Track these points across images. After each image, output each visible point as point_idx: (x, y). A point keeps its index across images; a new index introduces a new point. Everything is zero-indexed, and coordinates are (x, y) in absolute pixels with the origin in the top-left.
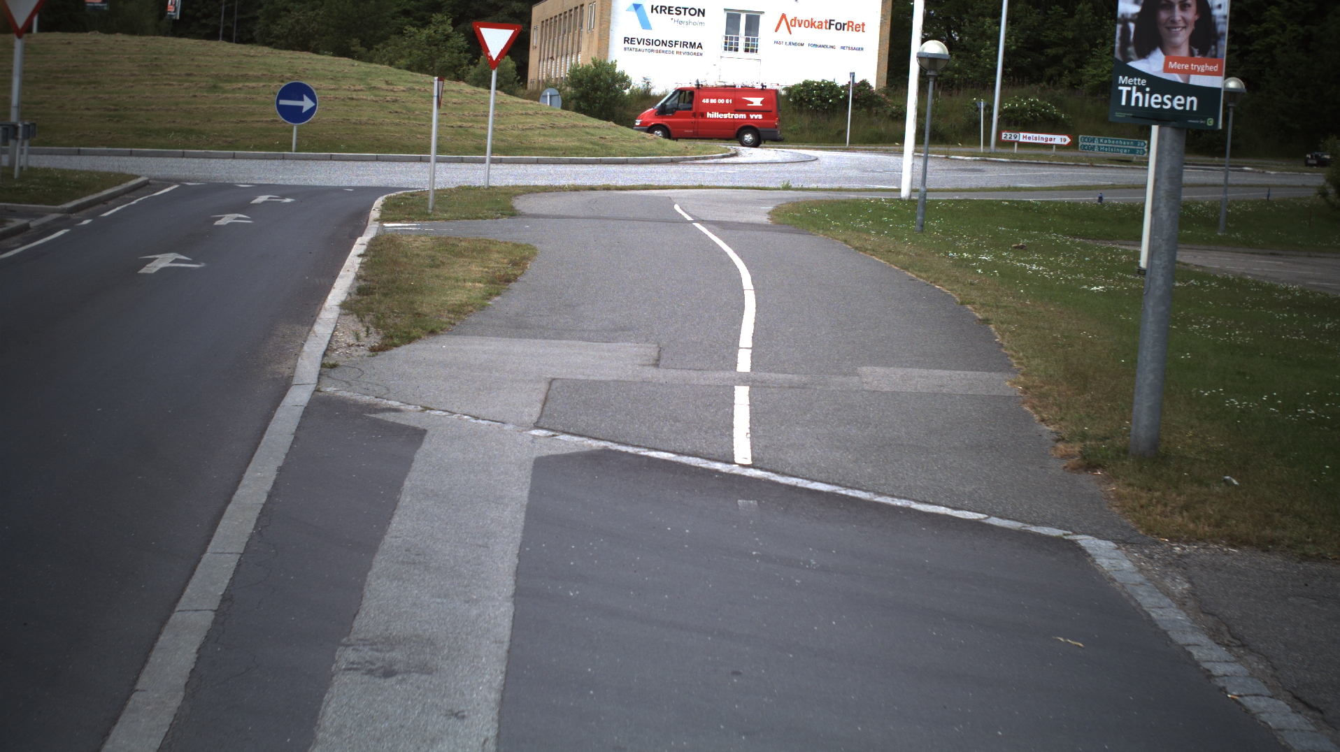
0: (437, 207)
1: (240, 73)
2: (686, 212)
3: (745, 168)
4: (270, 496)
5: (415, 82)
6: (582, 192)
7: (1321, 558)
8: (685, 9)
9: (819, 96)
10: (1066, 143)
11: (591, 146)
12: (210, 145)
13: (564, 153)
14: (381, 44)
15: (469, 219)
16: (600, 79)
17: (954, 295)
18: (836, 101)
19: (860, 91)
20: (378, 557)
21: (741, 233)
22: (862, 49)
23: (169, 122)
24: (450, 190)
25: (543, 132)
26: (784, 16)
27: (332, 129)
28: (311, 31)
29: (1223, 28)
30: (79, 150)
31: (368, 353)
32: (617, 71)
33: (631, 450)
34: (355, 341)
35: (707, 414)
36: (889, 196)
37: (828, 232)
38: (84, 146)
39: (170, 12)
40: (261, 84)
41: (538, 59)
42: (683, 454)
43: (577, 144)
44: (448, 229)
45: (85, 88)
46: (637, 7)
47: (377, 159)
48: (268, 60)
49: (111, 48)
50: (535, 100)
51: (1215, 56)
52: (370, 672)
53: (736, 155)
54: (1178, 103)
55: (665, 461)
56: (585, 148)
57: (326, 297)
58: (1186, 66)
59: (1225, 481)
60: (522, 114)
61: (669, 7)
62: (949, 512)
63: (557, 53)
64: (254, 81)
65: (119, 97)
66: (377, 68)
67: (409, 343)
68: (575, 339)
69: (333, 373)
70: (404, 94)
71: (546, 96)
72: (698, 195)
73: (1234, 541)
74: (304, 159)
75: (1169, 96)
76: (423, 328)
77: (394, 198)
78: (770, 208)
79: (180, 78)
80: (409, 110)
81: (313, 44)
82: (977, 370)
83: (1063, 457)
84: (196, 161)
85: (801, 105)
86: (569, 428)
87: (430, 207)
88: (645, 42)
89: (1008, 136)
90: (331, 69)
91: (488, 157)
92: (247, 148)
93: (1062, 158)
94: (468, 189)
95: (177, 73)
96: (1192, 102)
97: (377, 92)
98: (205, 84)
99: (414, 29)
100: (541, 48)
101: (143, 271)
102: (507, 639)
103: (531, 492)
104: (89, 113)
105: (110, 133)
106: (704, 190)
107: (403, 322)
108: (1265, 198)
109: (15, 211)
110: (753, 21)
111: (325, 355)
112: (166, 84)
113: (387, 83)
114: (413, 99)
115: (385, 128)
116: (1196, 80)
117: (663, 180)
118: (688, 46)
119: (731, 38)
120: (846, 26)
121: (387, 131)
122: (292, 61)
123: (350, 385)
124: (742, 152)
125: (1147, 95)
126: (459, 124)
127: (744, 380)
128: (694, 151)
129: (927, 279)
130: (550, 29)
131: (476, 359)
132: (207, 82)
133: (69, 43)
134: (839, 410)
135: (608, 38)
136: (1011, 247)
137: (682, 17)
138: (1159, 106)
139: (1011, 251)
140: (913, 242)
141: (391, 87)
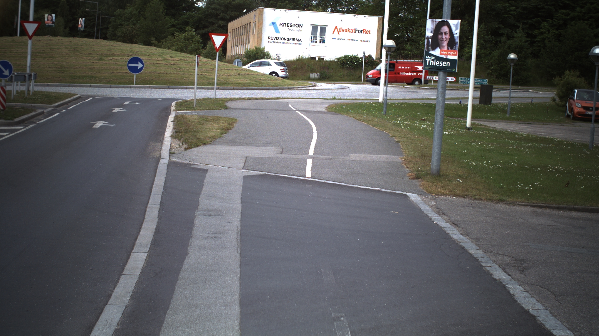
0: (197, 105)
1: (111, 53)
2: (293, 107)
3: (318, 91)
4: (165, 183)
5: (182, 57)
6: (252, 100)
7: (481, 199)
8: (294, 24)
9: (351, 62)
10: (453, 81)
11: (255, 83)
12: (100, 82)
13: (244, 85)
14: (164, 40)
15: (209, 110)
16: (258, 55)
17: (390, 134)
18: (358, 64)
19: (368, 59)
20: (201, 196)
21: (314, 114)
22: (369, 41)
23: (83, 73)
24: (201, 99)
25: (235, 77)
26: (336, 27)
27: (150, 76)
28: (134, 34)
29: (457, 40)
30: (48, 84)
31: (184, 150)
32: (265, 51)
33: (273, 174)
34: (179, 146)
35: (298, 166)
36: (374, 101)
37: (348, 114)
38: (49, 83)
39: (80, 27)
40: (120, 58)
41: (231, 46)
42: (290, 175)
43: (250, 82)
44: (203, 113)
45: (48, 60)
46: (273, 23)
47: (169, 88)
48: (122, 48)
49: (57, 43)
50: (231, 64)
51: (455, 50)
52: (205, 215)
53: (315, 86)
54: (444, 64)
55: (284, 177)
56: (253, 83)
57: (165, 134)
58: (446, 53)
59: (458, 181)
60: (227, 70)
61: (287, 24)
62: (370, 188)
63: (239, 43)
64: (117, 57)
65: (62, 63)
66: (166, 51)
67: (197, 147)
68: (253, 146)
69: (174, 155)
70: (178, 61)
71: (236, 62)
72: (298, 101)
73: (455, 195)
74: (139, 88)
75: (442, 62)
76: (202, 143)
77: (179, 102)
78: (327, 106)
79: (86, 55)
80: (180, 68)
81: (135, 40)
82: (391, 155)
83: (410, 176)
84: (96, 88)
85: (343, 65)
86: (254, 169)
87: (195, 105)
88: (277, 39)
89: (429, 78)
90: (148, 51)
91: (215, 87)
92: (115, 83)
93: (452, 87)
94: (208, 99)
95: (86, 53)
96: (448, 64)
97: (167, 61)
98: (97, 57)
99: (179, 34)
100: (232, 41)
101: (94, 127)
102: (240, 210)
103: (243, 183)
104: (50, 69)
105: (59, 77)
106: (301, 99)
107: (194, 141)
108: (531, 102)
109: (35, 107)
110: (323, 29)
111: (170, 150)
112: (81, 58)
113: (171, 57)
114: (182, 63)
115: (171, 75)
116: (449, 57)
117: (284, 96)
118: (295, 40)
119: (314, 37)
120: (362, 32)
121: (172, 76)
122: (131, 48)
123: (180, 158)
124: (318, 85)
125: (435, 62)
126: (201, 73)
127: (311, 157)
128: (298, 84)
129: (382, 129)
130: (236, 33)
131: (221, 151)
132: (98, 57)
133: (40, 41)
134: (341, 165)
135: (261, 37)
136: (419, 120)
137: (293, 28)
138: (438, 65)
139: (419, 121)
140: (380, 118)
141: (172, 59)
